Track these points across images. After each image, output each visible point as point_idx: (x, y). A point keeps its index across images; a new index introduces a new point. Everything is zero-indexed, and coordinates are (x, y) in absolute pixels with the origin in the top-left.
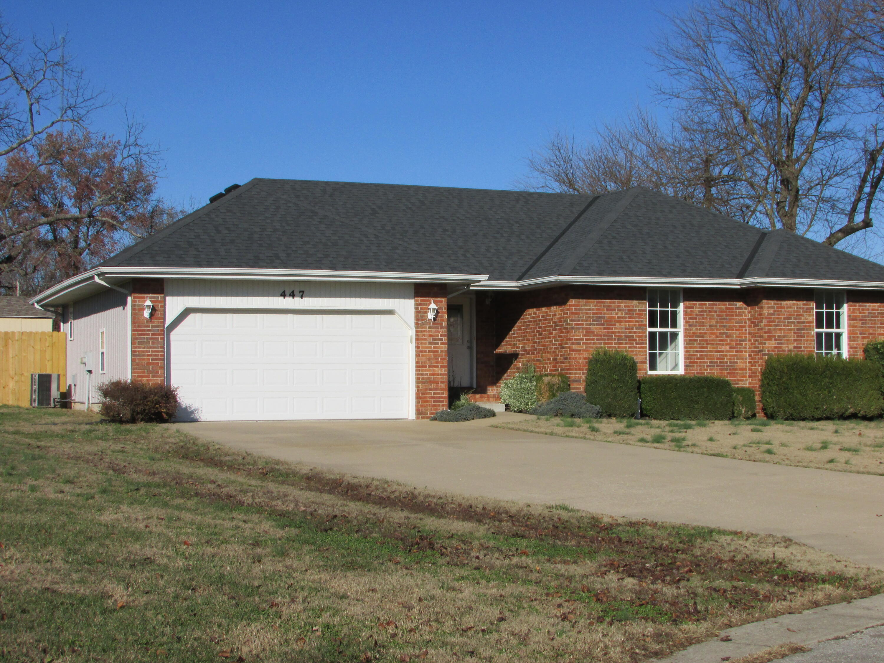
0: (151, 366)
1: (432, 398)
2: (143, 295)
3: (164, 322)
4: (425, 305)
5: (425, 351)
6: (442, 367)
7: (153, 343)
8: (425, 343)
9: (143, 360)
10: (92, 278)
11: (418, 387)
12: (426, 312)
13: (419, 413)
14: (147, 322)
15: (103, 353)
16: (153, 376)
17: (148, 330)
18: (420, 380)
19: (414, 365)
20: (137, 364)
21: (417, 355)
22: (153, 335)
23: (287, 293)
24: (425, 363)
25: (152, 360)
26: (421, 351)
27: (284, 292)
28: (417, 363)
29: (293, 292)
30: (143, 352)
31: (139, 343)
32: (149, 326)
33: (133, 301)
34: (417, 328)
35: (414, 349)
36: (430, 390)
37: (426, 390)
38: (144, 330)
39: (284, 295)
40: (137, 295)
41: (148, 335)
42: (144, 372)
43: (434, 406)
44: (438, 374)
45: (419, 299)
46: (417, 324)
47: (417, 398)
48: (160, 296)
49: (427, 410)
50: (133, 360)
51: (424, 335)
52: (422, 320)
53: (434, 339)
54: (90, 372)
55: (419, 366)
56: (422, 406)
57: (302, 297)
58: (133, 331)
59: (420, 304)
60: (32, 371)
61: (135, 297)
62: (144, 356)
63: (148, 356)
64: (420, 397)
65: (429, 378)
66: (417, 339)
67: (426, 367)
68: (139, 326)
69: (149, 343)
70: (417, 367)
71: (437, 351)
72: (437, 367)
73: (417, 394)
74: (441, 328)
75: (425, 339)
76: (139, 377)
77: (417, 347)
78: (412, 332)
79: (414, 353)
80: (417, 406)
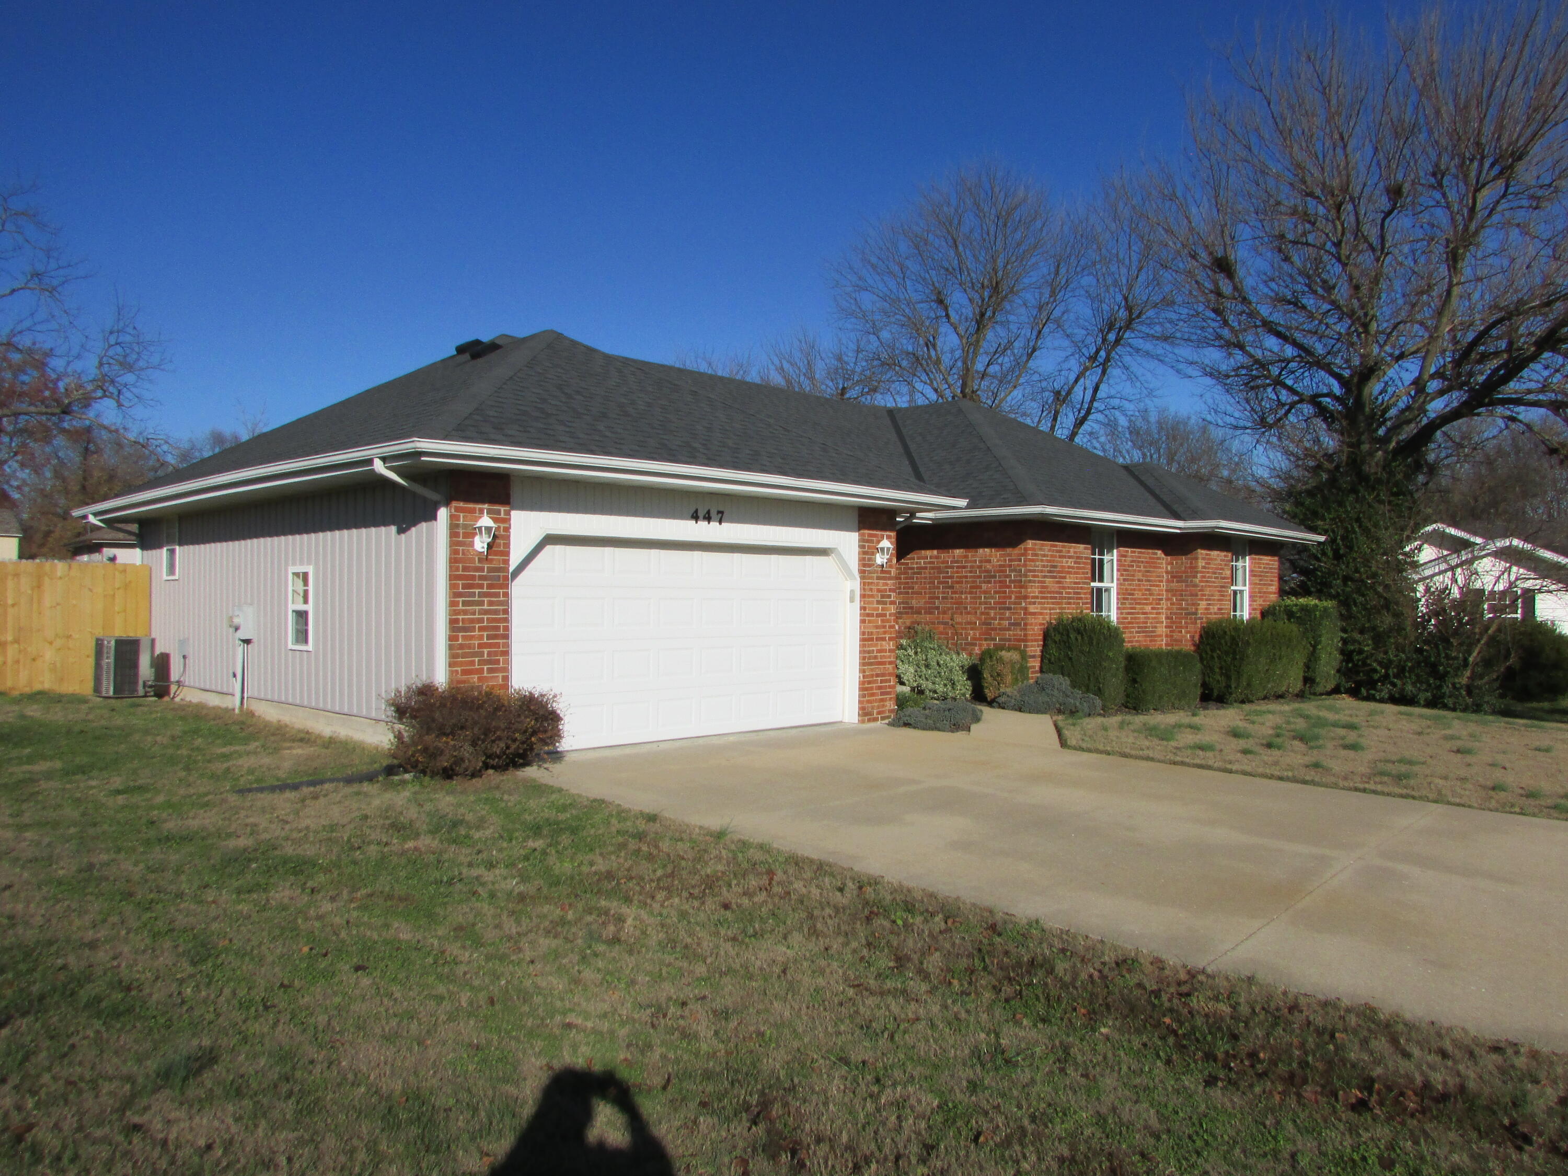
0: (486, 651)
1: (880, 688)
2: (471, 506)
3: (507, 562)
4: (872, 541)
5: (872, 615)
6: (890, 639)
7: (491, 603)
8: (871, 603)
9: (472, 637)
10: (370, 462)
11: (862, 671)
12: (873, 554)
13: (865, 713)
14: (480, 560)
15: (302, 616)
16: (490, 671)
17: (481, 578)
18: (867, 660)
19: (857, 636)
20: (461, 647)
21: (863, 621)
22: (489, 586)
23: (701, 514)
24: (872, 633)
25: (489, 637)
26: (868, 615)
27: (696, 511)
28: (863, 633)
29: (708, 512)
30: (472, 621)
31: (464, 603)
32: (482, 570)
33: (452, 517)
34: (861, 578)
35: (858, 611)
36: (877, 675)
37: (872, 676)
38: (473, 577)
39: (695, 517)
40: (461, 504)
41: (481, 586)
42: (473, 663)
43: (882, 700)
44: (885, 651)
45: (867, 532)
46: (862, 572)
47: (861, 689)
48: (503, 509)
49: (873, 708)
50: (452, 639)
51: (871, 590)
52: (870, 566)
53: (882, 597)
54: (247, 642)
55: (866, 639)
56: (868, 702)
57: (720, 523)
58: (452, 577)
59: (868, 541)
60: (99, 633)
61: (457, 509)
62: (473, 629)
63: (481, 629)
64: (865, 688)
65: (876, 657)
66: (863, 596)
67: (872, 639)
68: (465, 569)
69: (482, 603)
70: (862, 640)
71: (885, 615)
72: (883, 639)
73: (862, 683)
74: (890, 579)
75: (872, 596)
76: (465, 672)
77: (863, 608)
78: (855, 584)
79: (858, 618)
80: (860, 702)
